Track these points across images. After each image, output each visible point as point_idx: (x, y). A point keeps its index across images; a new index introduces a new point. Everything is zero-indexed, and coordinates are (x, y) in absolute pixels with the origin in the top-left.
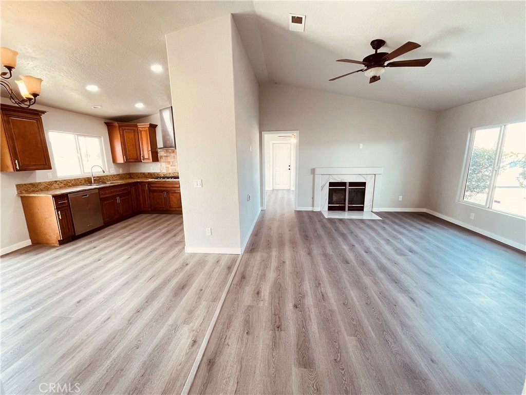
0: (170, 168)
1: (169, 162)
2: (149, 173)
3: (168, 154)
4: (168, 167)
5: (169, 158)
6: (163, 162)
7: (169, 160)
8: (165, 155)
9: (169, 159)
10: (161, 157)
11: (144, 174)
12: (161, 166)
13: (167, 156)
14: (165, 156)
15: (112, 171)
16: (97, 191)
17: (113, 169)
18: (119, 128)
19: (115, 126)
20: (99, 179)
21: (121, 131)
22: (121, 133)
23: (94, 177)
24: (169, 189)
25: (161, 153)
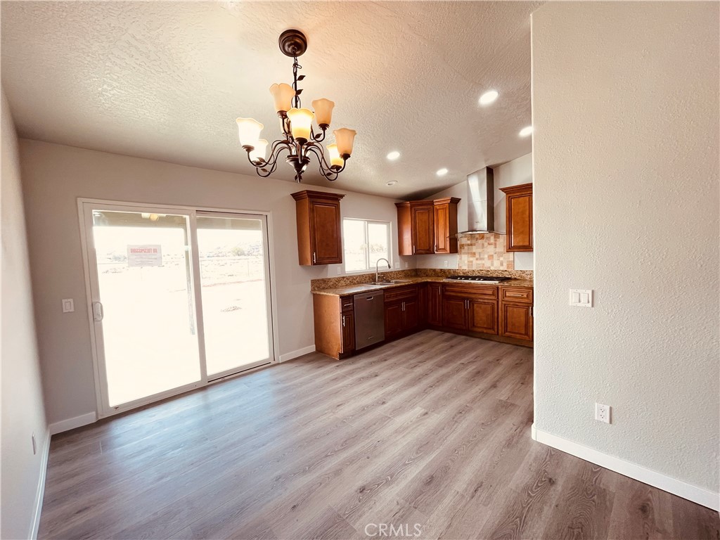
0: (475, 262)
1: (474, 254)
2: (441, 270)
3: (474, 241)
4: (472, 262)
5: (474, 247)
6: (465, 253)
7: (474, 251)
8: (469, 242)
9: (474, 249)
10: (462, 246)
11: (434, 270)
12: (461, 259)
13: (471, 245)
14: (468, 245)
15: (398, 266)
16: (382, 293)
17: (398, 263)
18: (411, 209)
19: (407, 207)
20: (384, 277)
21: (413, 212)
22: (413, 215)
23: (378, 274)
24: (473, 296)
25: (463, 241)
